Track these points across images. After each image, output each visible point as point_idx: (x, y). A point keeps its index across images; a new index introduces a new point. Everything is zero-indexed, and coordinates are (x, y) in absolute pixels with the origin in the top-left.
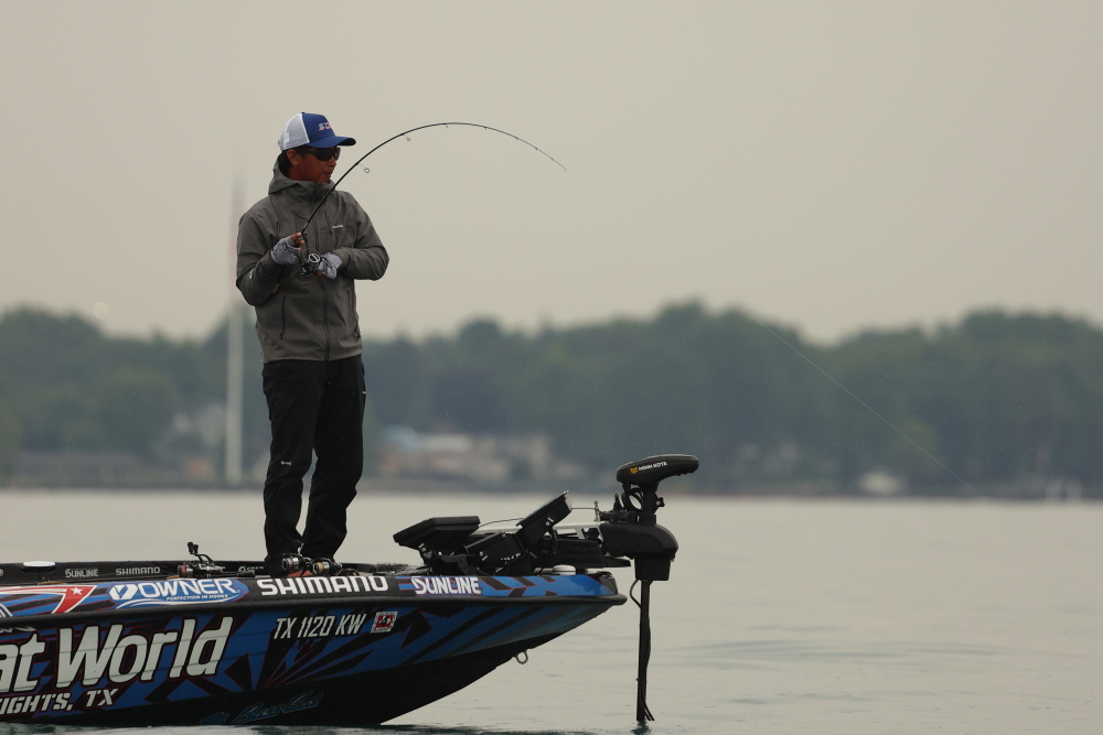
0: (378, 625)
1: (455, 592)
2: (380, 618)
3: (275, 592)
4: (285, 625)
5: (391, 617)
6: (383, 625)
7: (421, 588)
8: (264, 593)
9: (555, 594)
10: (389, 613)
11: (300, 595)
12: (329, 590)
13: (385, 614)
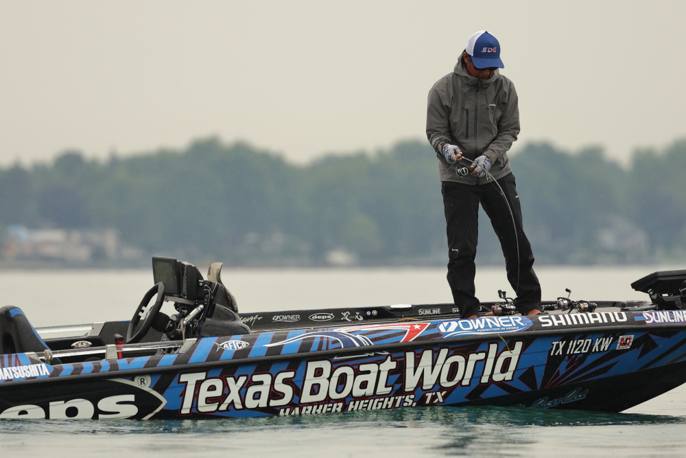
0: (621, 345)
1: (673, 321)
2: (623, 339)
3: (550, 324)
4: (558, 346)
5: (630, 339)
6: (625, 344)
7: (650, 319)
8: (543, 325)
10: (628, 336)
11: (567, 326)
12: (587, 322)
13: (625, 337)
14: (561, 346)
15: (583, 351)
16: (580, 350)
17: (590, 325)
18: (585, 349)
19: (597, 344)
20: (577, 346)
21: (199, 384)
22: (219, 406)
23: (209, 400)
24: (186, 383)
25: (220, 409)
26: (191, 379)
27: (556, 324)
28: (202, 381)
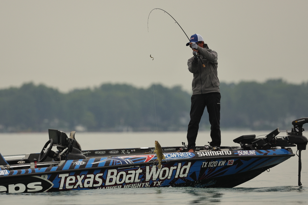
0: (229, 163)
1: (249, 154)
2: (230, 161)
3: (202, 155)
4: (205, 164)
5: (232, 161)
6: (231, 163)
7: (240, 154)
8: (199, 156)
9: (276, 154)
10: (232, 160)
11: (208, 156)
12: (216, 155)
13: (231, 160)
14: (206, 164)
15: (214, 166)
16: (213, 165)
17: (217, 156)
18: (215, 165)
19: (220, 163)
20: (212, 164)
21: (66, 178)
22: (74, 186)
23: (70, 184)
24: (61, 178)
25: (74, 187)
26: (63, 176)
27: (204, 155)
28: (67, 177)
